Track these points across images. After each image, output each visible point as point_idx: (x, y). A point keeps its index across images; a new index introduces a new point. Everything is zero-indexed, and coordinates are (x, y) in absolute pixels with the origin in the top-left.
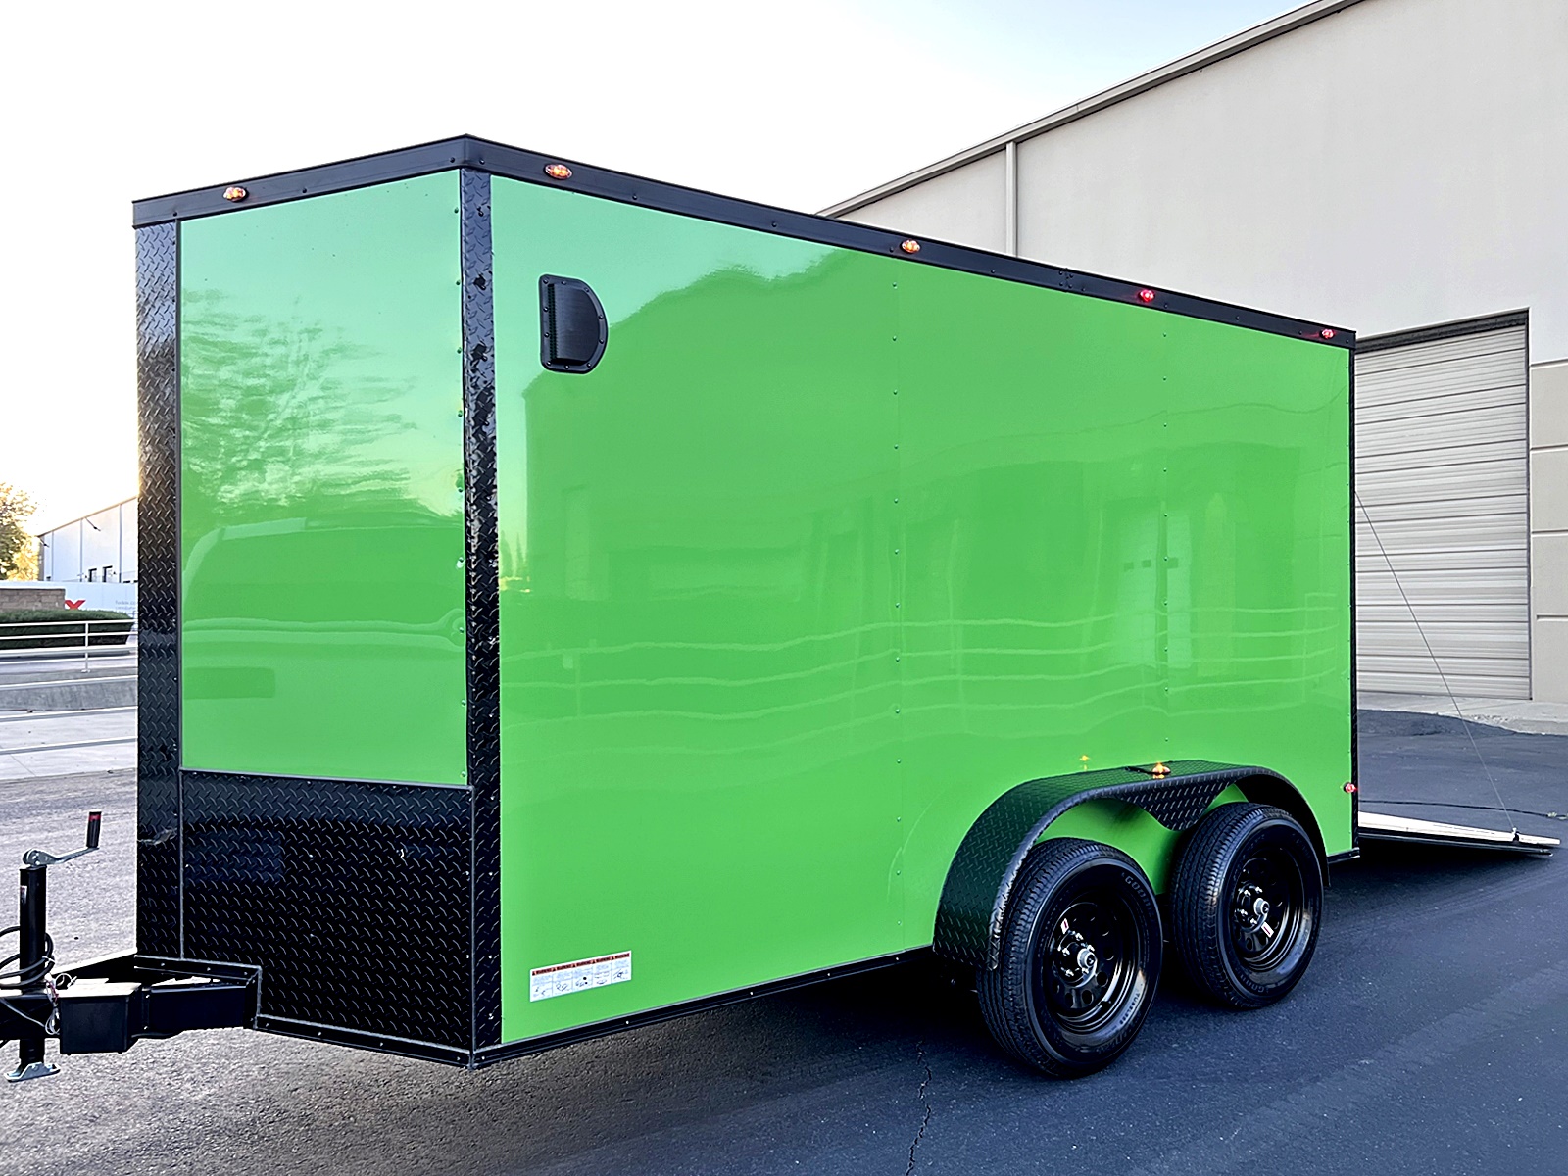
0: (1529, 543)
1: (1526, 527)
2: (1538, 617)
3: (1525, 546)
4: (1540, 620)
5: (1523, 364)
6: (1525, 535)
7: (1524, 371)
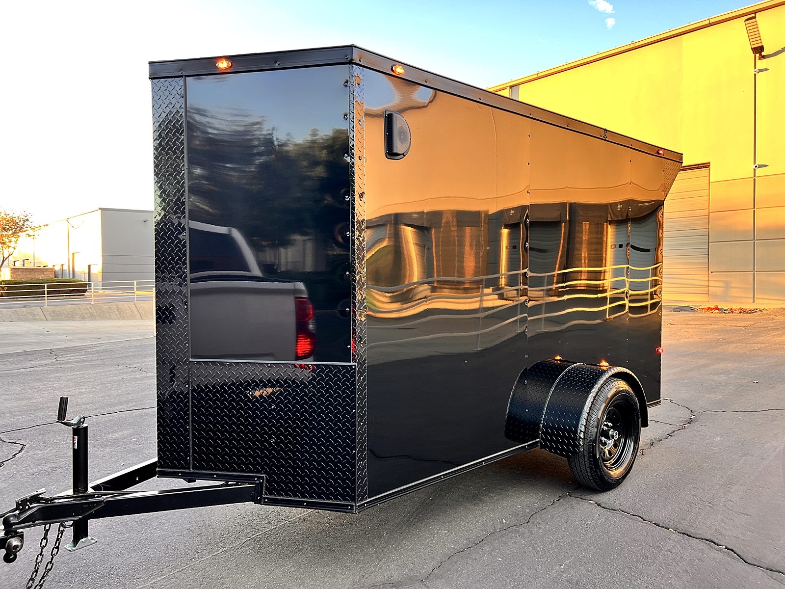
0: (709, 246)
1: (707, 241)
2: (712, 272)
3: (707, 247)
4: (712, 273)
5: (708, 182)
6: (707, 243)
7: (708, 184)
